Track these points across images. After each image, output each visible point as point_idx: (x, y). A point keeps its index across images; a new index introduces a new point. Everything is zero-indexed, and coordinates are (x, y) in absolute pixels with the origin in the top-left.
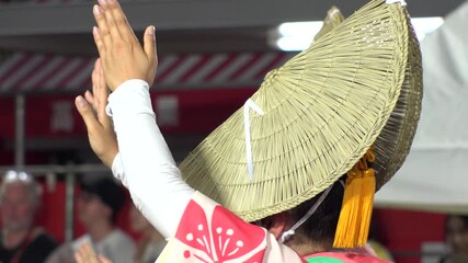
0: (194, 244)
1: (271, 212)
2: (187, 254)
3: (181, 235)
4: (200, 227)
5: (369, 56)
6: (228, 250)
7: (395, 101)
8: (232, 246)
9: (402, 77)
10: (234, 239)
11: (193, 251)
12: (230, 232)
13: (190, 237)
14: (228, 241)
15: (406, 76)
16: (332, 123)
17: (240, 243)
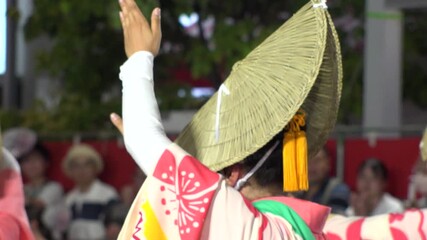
0: (168, 181)
1: (227, 164)
2: (163, 189)
3: (157, 174)
4: (171, 168)
5: (300, 47)
6: (188, 188)
7: (315, 78)
8: (191, 186)
9: (321, 60)
10: (193, 181)
11: (166, 185)
12: (192, 176)
13: (165, 176)
14: (189, 182)
15: (324, 60)
16: (273, 98)
17: (197, 184)
